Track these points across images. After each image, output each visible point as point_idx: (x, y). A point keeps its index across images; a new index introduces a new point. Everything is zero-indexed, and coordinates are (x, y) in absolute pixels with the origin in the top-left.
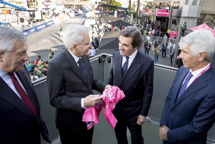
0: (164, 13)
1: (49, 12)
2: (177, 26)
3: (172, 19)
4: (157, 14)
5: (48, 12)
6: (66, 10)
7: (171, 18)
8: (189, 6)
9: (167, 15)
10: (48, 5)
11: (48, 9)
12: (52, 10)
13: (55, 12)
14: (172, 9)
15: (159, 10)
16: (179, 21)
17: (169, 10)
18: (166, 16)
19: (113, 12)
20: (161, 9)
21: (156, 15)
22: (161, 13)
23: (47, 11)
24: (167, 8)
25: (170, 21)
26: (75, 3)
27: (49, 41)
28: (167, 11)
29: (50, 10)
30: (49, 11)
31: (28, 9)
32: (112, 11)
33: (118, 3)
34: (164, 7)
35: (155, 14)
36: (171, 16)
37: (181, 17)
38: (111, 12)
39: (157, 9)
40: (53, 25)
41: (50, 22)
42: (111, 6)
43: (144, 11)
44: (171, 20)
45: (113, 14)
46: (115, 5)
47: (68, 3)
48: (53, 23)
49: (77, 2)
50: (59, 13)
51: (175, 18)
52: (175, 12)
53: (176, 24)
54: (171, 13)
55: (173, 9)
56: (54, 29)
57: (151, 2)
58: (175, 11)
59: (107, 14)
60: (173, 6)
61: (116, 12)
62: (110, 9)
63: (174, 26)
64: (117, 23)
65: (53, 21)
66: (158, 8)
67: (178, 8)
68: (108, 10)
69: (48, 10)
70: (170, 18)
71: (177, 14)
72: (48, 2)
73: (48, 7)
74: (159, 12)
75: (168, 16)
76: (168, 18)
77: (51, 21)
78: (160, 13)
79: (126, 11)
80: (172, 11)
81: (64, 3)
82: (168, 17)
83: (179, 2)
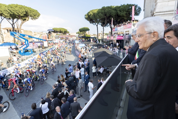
0: (120, 38)
4: (117, 38)
9: (122, 38)
16: (130, 41)
26: (66, 37)
28: (122, 36)
31: (48, 40)
37: (131, 39)
39: (116, 36)
43: (108, 38)
49: (68, 36)
51: (127, 40)
52: (127, 37)
60: (125, 34)
63: (127, 44)
65: (55, 47)
75: (123, 39)
76: (123, 40)
78: (118, 38)
79: (96, 39)
80: (125, 36)
83: (129, 31)
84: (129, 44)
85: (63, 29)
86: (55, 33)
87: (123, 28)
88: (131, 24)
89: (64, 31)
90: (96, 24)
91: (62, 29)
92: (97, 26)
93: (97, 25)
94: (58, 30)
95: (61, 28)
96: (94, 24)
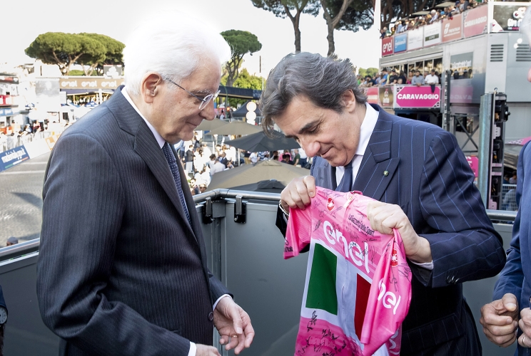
0: (421, 97)
1: (11, 119)
2: (475, 137)
3: (453, 114)
4: (399, 101)
5: (8, 118)
6: (72, 110)
7: (448, 110)
8: (508, 67)
9: (434, 101)
10: (8, 93)
11: (8, 107)
12: (22, 113)
13: (32, 116)
14: (448, 80)
15: (403, 86)
16: (477, 118)
17: (439, 87)
18: (429, 108)
19: (240, 109)
20: (410, 83)
21: (395, 105)
22: (413, 97)
23: (4, 115)
24: (432, 79)
25: (448, 120)
26: (104, 84)
27: (7, 217)
28: (433, 89)
29: (14, 110)
30: (12, 113)
32: (239, 106)
33: (257, 81)
34: (421, 77)
35: (391, 103)
36: (450, 105)
38: (234, 110)
39: (396, 87)
40: (25, 163)
41: (15, 153)
42: (235, 88)
44: (448, 116)
45: (242, 114)
46: (246, 86)
47: (79, 84)
48: (26, 156)
49: (112, 80)
50: (47, 122)
51: (462, 111)
52: (459, 92)
53: (469, 132)
54: (448, 94)
55: (452, 81)
56: (28, 174)
57: (373, 72)
58: (459, 86)
59: (222, 116)
60: (452, 72)
61: (251, 106)
62: (231, 101)
63: (462, 136)
64: (259, 140)
65: (23, 147)
66: (400, 81)
67: (466, 74)
68: (222, 106)
69: (7, 111)
70: (446, 112)
71: (470, 98)
72: (8, 84)
73: (7, 99)
74: (402, 93)
75: (436, 106)
76: (437, 113)
77: (17, 149)
78: (408, 97)
80: (448, 87)
81: (64, 84)
82: (438, 110)
83: (469, 56)
84: (470, 138)
85: (101, 38)
86: (54, 62)
87: (437, 36)
88: (486, 13)
89: (105, 50)
90: (287, 9)
91: (94, 42)
92: (295, 21)
93: (298, 15)
94: (69, 48)
95: (90, 35)
96: (277, 13)
